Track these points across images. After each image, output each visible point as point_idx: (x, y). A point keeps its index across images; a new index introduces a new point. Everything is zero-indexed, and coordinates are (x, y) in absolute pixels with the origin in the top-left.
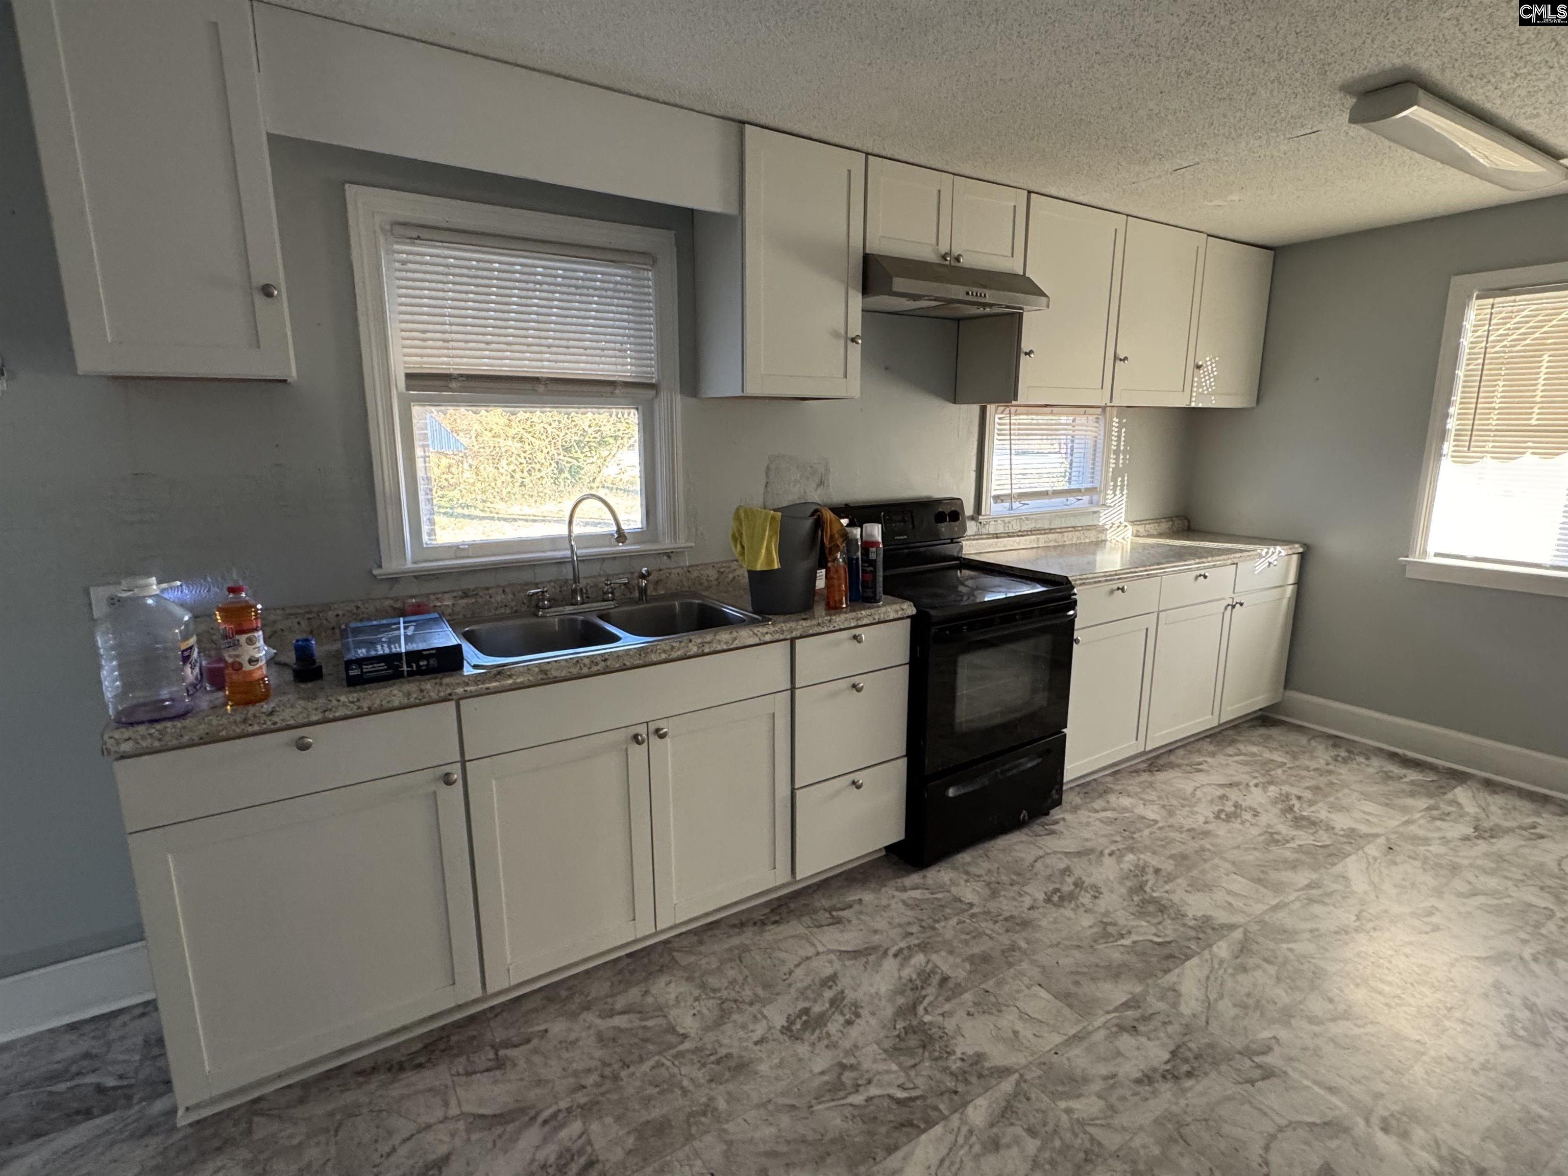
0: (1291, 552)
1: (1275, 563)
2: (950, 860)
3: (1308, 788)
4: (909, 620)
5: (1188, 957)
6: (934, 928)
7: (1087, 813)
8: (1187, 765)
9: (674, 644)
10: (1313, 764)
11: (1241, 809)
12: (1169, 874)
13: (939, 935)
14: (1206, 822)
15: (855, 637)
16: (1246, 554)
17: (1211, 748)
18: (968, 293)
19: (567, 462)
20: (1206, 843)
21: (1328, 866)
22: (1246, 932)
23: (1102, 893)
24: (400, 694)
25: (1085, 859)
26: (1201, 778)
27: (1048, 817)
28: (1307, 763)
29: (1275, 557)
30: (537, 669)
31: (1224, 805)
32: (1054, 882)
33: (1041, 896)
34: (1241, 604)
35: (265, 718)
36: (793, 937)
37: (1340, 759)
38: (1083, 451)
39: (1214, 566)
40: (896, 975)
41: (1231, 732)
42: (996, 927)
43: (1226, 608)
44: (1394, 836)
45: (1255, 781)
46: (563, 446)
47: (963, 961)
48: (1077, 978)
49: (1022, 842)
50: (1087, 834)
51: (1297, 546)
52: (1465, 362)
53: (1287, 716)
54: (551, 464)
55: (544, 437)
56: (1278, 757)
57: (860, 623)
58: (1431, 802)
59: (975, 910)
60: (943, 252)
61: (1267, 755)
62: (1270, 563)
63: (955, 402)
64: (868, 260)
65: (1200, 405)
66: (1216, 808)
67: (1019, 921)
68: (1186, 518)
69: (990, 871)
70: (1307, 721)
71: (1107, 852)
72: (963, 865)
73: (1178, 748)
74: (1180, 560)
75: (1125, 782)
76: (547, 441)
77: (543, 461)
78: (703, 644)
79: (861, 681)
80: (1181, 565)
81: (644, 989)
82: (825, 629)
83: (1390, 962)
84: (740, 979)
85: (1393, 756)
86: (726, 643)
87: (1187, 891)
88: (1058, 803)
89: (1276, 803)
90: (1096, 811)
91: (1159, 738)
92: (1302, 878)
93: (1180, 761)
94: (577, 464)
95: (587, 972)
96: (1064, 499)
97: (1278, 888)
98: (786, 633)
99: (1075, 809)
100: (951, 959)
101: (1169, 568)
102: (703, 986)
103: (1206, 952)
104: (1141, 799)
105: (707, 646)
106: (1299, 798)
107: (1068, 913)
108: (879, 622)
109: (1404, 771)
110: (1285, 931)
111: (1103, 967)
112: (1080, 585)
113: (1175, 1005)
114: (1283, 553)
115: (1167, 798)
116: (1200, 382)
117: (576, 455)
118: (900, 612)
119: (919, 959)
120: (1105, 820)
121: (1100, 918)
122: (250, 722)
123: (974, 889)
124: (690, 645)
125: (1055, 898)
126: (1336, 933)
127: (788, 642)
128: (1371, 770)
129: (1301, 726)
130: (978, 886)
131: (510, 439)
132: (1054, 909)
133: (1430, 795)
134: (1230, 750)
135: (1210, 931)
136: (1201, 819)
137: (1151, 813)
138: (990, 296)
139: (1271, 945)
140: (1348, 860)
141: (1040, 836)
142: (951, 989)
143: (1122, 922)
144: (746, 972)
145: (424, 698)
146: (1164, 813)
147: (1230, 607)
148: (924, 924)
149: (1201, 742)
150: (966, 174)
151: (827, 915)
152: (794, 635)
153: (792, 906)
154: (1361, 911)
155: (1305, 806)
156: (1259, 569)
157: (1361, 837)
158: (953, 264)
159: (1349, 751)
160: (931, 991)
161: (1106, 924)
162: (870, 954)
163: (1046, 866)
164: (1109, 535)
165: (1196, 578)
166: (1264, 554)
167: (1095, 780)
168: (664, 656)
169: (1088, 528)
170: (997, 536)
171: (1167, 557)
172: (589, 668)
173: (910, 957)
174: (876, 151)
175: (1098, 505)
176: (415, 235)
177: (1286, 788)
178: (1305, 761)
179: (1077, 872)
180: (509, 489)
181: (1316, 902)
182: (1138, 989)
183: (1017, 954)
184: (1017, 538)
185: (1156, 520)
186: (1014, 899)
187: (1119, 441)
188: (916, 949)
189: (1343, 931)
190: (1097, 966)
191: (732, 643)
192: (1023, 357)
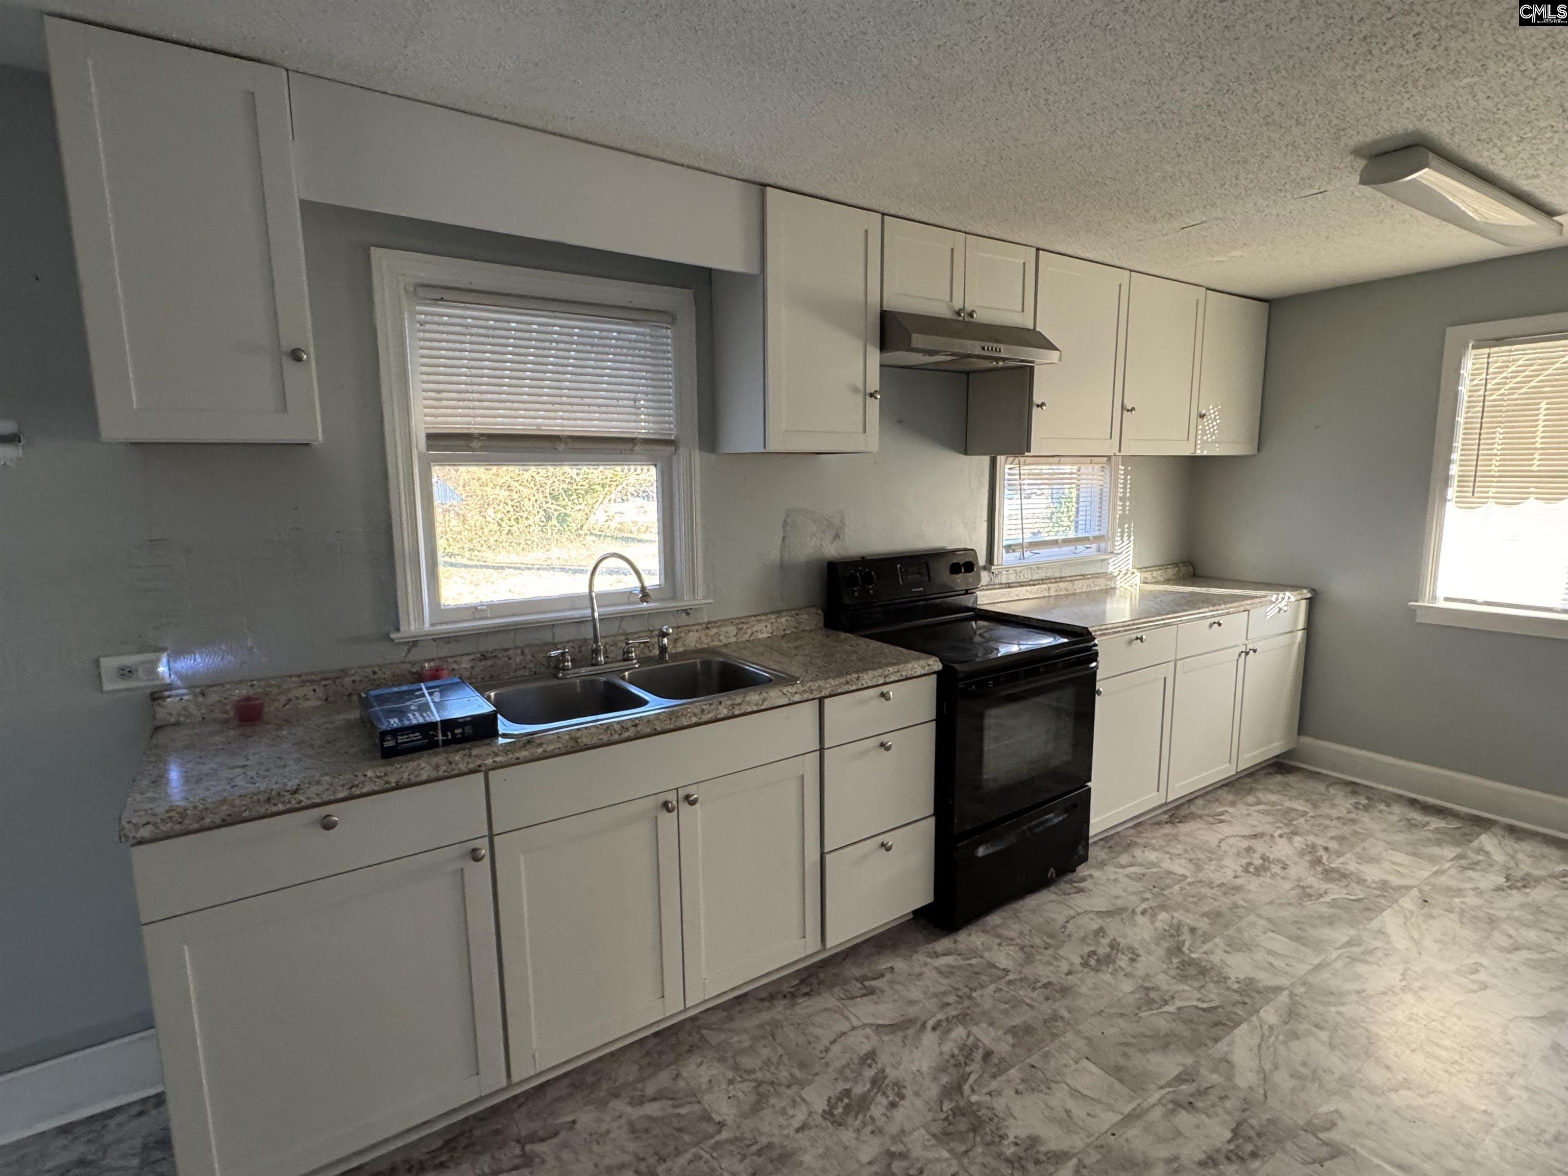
0: (1300, 598)
1: (1285, 609)
2: (980, 922)
3: (1332, 838)
4: (935, 676)
5: (1237, 1024)
6: (970, 998)
7: (1113, 869)
8: (1208, 815)
9: (704, 707)
10: (1334, 813)
11: (1269, 862)
12: (1205, 933)
13: (977, 1005)
14: (1236, 877)
15: (883, 695)
16: (1258, 600)
17: (1230, 797)
18: (983, 348)
19: (555, 510)
20: (1238, 899)
21: (1365, 921)
22: (1292, 995)
23: (1138, 956)
24: (429, 767)
25: (1118, 918)
26: (1225, 829)
27: (1074, 874)
28: (1328, 811)
29: (1284, 603)
30: (567, 737)
31: (1251, 857)
32: (1088, 944)
33: (1077, 960)
34: (1255, 651)
35: (290, 796)
36: (826, 1010)
37: (1361, 807)
38: (1089, 499)
39: (1228, 614)
40: (937, 1050)
41: (1249, 780)
42: (1035, 995)
43: (1240, 655)
44: (1427, 888)
45: (1279, 832)
46: (550, 494)
47: (1005, 1034)
48: (1126, 1049)
49: (1052, 901)
50: (1117, 891)
51: (1305, 591)
52: (1464, 410)
53: (1303, 762)
54: (538, 512)
55: (532, 484)
56: (1299, 805)
57: (888, 680)
58: (1459, 850)
59: (1011, 977)
60: (957, 308)
61: (1288, 804)
62: (1280, 609)
63: (966, 454)
64: (885, 316)
65: (1205, 453)
66: (1244, 862)
67: (1057, 987)
68: (1192, 565)
69: (1021, 933)
70: (1321, 767)
71: (1139, 910)
72: (995, 927)
73: (1197, 798)
74: (1194, 609)
75: (1149, 835)
76: (535, 488)
77: (531, 509)
78: (733, 706)
79: (888, 739)
80: (1194, 614)
81: (675, 1072)
82: (854, 688)
83: (1443, 1024)
84: (775, 1059)
85: (1413, 802)
86: (756, 704)
87: (1225, 952)
88: (1084, 859)
89: (1304, 855)
90: (1123, 867)
91: (1179, 789)
92: (1341, 934)
93: (1200, 812)
94: (563, 511)
95: (612, 1054)
96: (1073, 548)
97: (1318, 946)
98: (815, 693)
99: (1102, 864)
100: (992, 1032)
101: (1186, 616)
102: (736, 1067)
103: (1254, 1018)
104: (1167, 853)
105: (737, 707)
106: (1326, 849)
107: (1107, 977)
108: (906, 679)
109: (1427, 819)
110: (1332, 993)
111: (1151, 1036)
112: (1100, 635)
113: (1229, 1077)
114: (1293, 599)
115: (1193, 851)
116: (1204, 431)
117: (564, 503)
118: (927, 668)
119: (959, 1032)
120: (1133, 876)
121: (1140, 982)
122: (274, 802)
123: (1008, 954)
124: (720, 707)
125: (1093, 962)
126: (1384, 993)
127: (817, 701)
128: (1394, 818)
129: (1319, 773)
130: (1012, 950)
131: (498, 488)
132: (1092, 973)
133: (1456, 843)
134: (1250, 799)
135: (1255, 995)
136: (1230, 874)
137: (1179, 867)
138: (1005, 351)
139: (1320, 1008)
140: (1384, 914)
141: (1069, 894)
142: (996, 1065)
143: (1165, 987)
144: (780, 1051)
145: (453, 770)
146: (1191, 867)
147: (1243, 654)
148: (960, 994)
149: (1220, 791)
150: (979, 232)
151: (859, 985)
152: (823, 694)
153: (822, 976)
154: (1407, 969)
155: (1333, 857)
156: (1270, 615)
157: (1394, 889)
158: (967, 319)
159: (1368, 799)
160: (975, 1067)
161: (1147, 989)
162: (908, 1028)
163: (1079, 927)
164: (1119, 583)
165: (1211, 626)
166: (1274, 599)
167: (1118, 833)
168: (694, 720)
169: (1097, 576)
170: (1009, 586)
171: (1180, 605)
172: (620, 735)
173: (949, 1030)
174: (892, 212)
175: (1105, 553)
176: (440, 297)
177: (1311, 839)
178: (1325, 810)
179: (1112, 933)
180: (496, 537)
181: (1357, 960)
182: (1189, 1061)
183: (1060, 1024)
184: (1029, 588)
185: (1161, 567)
186: (1050, 964)
187: (1125, 488)
188: (955, 1020)
189: (1388, 991)
190: (1145, 1036)
191: (762, 704)
192: (1035, 408)
